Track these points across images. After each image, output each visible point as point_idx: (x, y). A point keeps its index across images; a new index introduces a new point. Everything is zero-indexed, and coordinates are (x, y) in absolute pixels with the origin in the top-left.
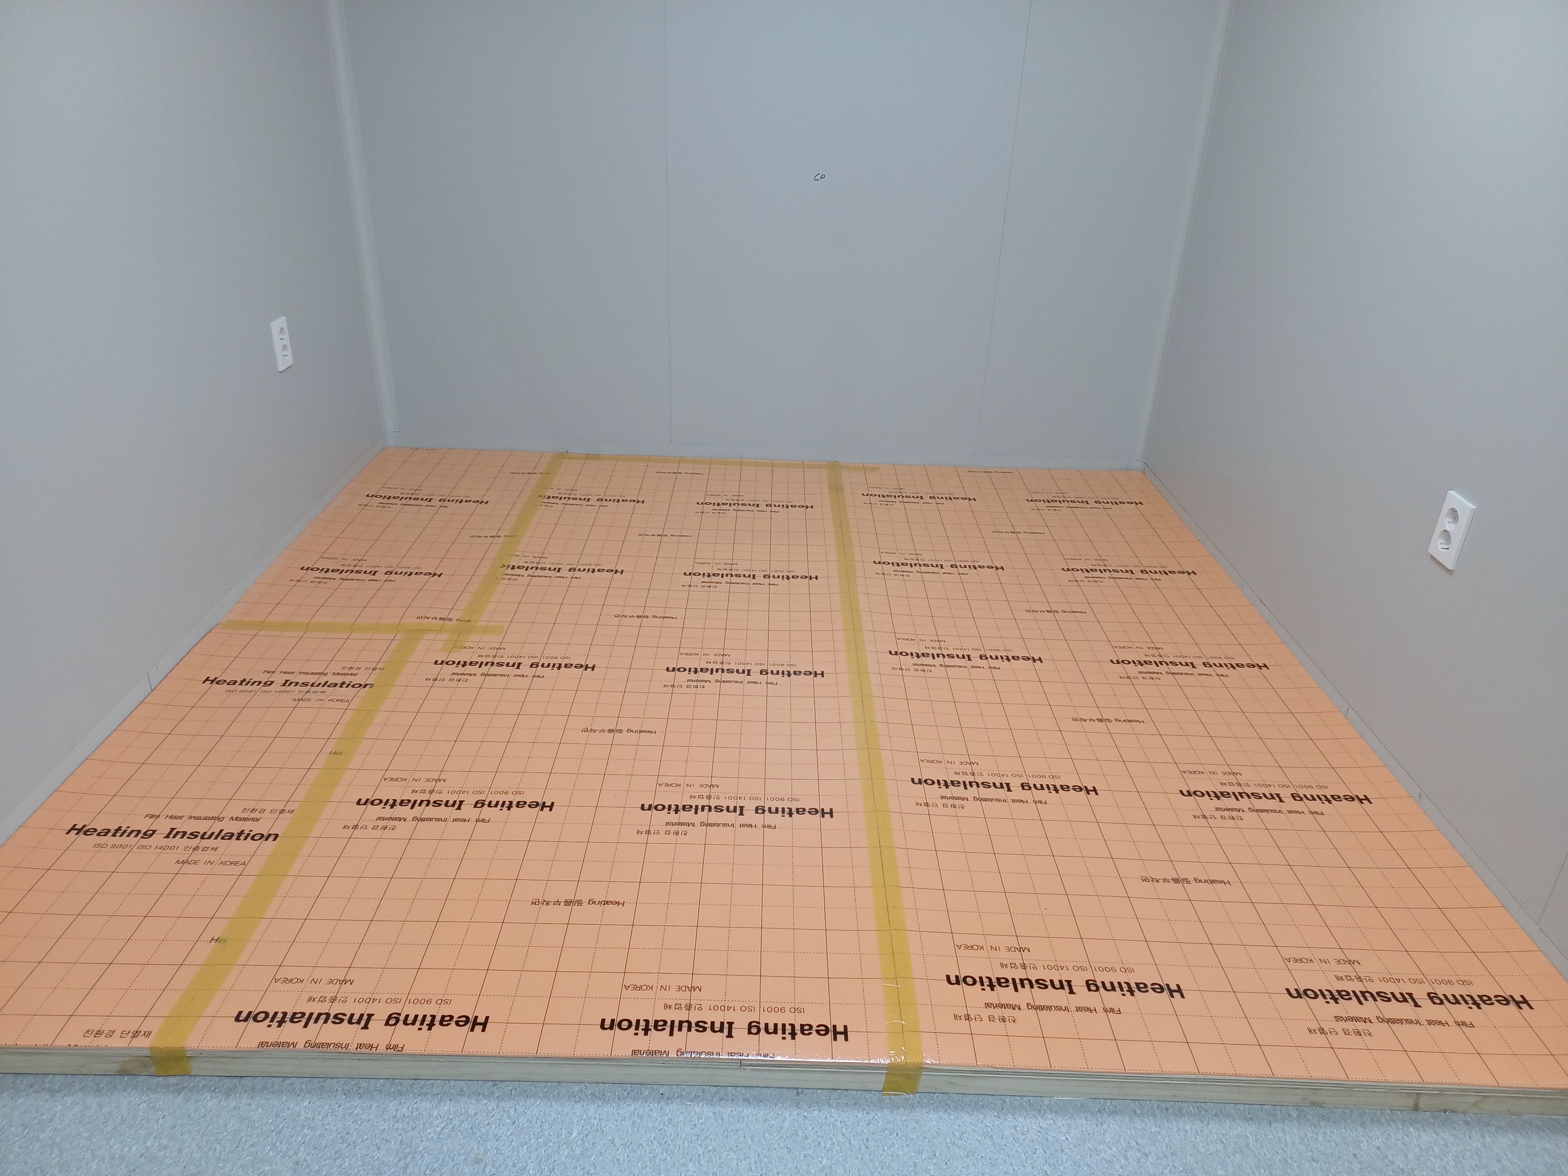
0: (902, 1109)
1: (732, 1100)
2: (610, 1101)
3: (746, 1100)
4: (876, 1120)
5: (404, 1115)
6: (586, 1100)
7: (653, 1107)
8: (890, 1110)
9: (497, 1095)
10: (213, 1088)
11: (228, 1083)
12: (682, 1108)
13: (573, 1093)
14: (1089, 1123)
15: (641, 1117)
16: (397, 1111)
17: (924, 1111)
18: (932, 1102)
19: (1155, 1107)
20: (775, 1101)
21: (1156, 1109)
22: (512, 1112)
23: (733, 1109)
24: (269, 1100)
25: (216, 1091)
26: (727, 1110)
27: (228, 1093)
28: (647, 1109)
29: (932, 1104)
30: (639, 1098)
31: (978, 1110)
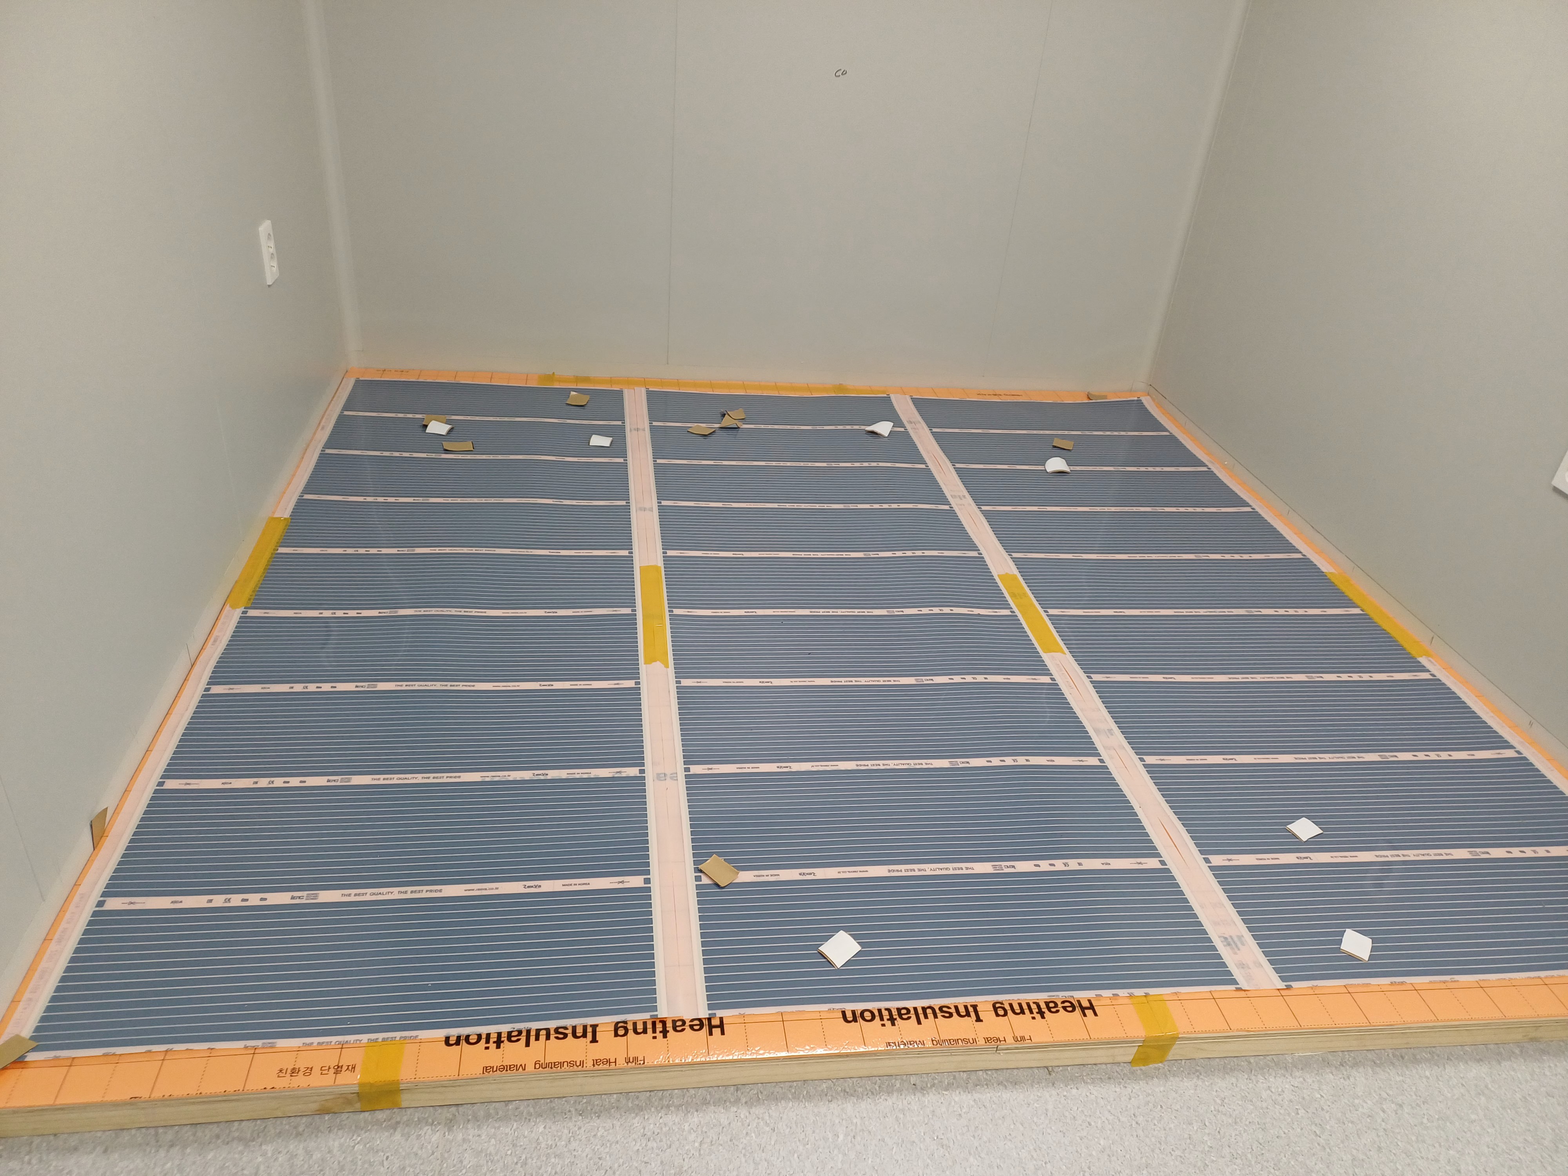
0: (1155, 1079)
1: (987, 1085)
2: (865, 1097)
3: (1000, 1083)
4: (1135, 1093)
5: (654, 1133)
6: (839, 1098)
7: (910, 1099)
8: (1145, 1081)
9: (744, 1100)
10: (430, 1120)
11: (447, 1113)
12: (940, 1098)
13: (822, 1091)
14: (1336, 1078)
15: (902, 1111)
16: (644, 1128)
17: (1177, 1079)
18: (1182, 1069)
19: (1391, 1055)
20: (1030, 1082)
21: (1392, 1057)
22: (766, 1117)
23: (992, 1094)
24: (499, 1128)
25: (436, 1123)
26: (986, 1096)
27: (450, 1124)
28: (905, 1102)
29: (1183, 1071)
30: (893, 1091)
31: (1228, 1073)
